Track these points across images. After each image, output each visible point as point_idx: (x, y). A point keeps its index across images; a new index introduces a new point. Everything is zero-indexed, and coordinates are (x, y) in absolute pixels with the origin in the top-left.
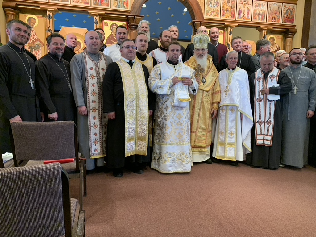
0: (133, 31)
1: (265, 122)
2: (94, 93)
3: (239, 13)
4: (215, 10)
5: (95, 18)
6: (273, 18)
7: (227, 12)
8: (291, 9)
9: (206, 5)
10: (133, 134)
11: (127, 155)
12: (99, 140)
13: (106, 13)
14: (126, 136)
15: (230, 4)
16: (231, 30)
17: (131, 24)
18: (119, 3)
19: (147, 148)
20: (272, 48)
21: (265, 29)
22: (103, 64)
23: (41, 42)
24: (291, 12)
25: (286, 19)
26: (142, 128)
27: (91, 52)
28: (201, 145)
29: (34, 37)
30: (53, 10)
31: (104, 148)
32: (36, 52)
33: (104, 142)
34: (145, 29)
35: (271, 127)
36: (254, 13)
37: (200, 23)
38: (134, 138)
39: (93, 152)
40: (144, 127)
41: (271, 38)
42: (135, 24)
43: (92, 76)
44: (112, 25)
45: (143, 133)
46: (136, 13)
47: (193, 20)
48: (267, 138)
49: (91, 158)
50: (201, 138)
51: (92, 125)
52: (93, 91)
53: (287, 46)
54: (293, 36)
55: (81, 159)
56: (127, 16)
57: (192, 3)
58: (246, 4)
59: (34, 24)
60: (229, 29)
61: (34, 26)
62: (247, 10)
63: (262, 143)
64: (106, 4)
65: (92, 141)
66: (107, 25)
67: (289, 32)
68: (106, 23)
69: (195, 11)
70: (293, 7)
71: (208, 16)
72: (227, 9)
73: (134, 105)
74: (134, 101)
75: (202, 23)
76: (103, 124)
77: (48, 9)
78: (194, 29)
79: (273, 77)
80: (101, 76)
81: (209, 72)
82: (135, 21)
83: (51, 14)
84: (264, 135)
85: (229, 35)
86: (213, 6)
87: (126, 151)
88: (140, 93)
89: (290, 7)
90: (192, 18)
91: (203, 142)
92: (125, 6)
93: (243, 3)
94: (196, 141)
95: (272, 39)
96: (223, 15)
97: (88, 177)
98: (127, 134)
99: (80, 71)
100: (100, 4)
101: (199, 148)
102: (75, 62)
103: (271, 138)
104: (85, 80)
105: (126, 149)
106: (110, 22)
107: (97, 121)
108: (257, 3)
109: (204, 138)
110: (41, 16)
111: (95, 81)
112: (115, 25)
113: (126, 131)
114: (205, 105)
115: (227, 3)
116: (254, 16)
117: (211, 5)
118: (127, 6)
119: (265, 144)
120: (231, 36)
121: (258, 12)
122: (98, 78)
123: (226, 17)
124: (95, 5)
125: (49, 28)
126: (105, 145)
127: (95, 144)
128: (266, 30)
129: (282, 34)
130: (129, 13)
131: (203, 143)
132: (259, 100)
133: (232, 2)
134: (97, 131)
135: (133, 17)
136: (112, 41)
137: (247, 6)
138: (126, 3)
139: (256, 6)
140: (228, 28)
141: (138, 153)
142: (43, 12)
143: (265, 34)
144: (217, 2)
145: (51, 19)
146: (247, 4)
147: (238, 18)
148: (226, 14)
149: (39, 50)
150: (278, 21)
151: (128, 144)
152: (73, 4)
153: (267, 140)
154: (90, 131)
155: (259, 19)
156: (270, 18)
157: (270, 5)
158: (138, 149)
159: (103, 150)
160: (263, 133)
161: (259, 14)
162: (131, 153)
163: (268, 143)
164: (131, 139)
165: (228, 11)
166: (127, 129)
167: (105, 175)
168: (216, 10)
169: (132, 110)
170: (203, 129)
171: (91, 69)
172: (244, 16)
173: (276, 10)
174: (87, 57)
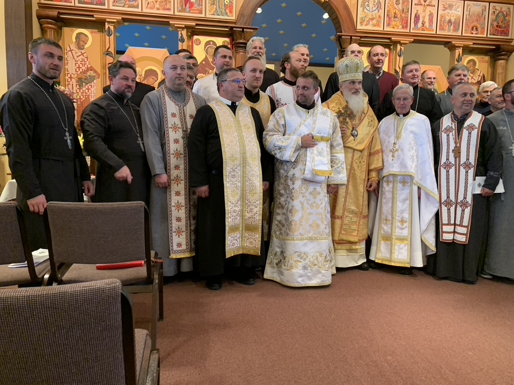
0: (241, 53)
1: (457, 203)
2: (177, 155)
3: (415, 21)
4: (375, 16)
5: (180, 32)
6: (473, 28)
7: (395, 19)
8: (505, 13)
9: (360, 9)
10: (238, 220)
11: (228, 256)
12: (184, 229)
13: (197, 25)
14: (227, 224)
15: (400, 6)
16: (403, 48)
17: (237, 41)
18: (218, 8)
19: (260, 243)
20: (472, 78)
21: (459, 47)
22: (191, 109)
23: (95, 72)
24: (505, 17)
25: (496, 29)
26: (252, 212)
27: (173, 89)
28: (350, 239)
29: (85, 64)
30: (116, 21)
31: (192, 242)
32: (88, 87)
33: (192, 232)
34: (258, 50)
35: (468, 211)
36: (441, 21)
37: (350, 37)
38: (239, 227)
39: (175, 248)
40: (255, 210)
41: (469, 62)
42: (244, 41)
43: (175, 128)
44: (208, 43)
45: (253, 219)
46: (245, 24)
47: (338, 34)
48: (459, 229)
49: (171, 257)
50: (350, 227)
51: (173, 204)
52: (177, 150)
53: (498, 75)
54: (509, 57)
55: (156, 262)
56: (232, 28)
57: (337, 6)
58: (428, 5)
59: (86, 44)
60: (399, 47)
61: (85, 47)
62: (429, 16)
63: (452, 238)
64: (198, 10)
65: (174, 230)
66: (199, 43)
67: (501, 50)
68: (197, 41)
69: (341, 17)
70: (509, 8)
71: (364, 26)
72: (395, 13)
73: (239, 173)
74: (239, 168)
75: (353, 37)
76: (192, 204)
77: (107, 20)
78: (340, 48)
79: (471, 127)
80: (189, 126)
81: (363, 119)
82: (244, 37)
83: (112, 28)
84: (455, 224)
85: (398, 57)
86: (371, 10)
87: (226, 248)
88: (248, 155)
89: (503, 10)
90: (336, 29)
91: (353, 234)
92: (228, 12)
93: (421, 5)
94: (342, 232)
95: (471, 63)
96: (388, 25)
97: (166, 289)
98: (229, 221)
99: (156, 119)
100: (188, 10)
101: (348, 244)
102: (148, 104)
103: (467, 231)
104: (163, 134)
105: (226, 245)
106: (204, 39)
107: (182, 199)
108: (446, 4)
109: (354, 227)
110: (97, 30)
111: (179, 135)
112: (211, 43)
113: (227, 216)
114: (357, 173)
115: (395, 5)
116: (441, 25)
117: (368, 8)
118: (231, 12)
119: (457, 241)
120: (402, 58)
121: (448, 18)
122: (183, 131)
123: (394, 28)
124: (180, 11)
125: (109, 50)
126: (193, 237)
127: (179, 236)
128: (461, 48)
129: (489, 54)
130: (235, 23)
131: (354, 236)
132: (448, 166)
133: (403, 3)
134: (182, 213)
135: (241, 30)
136: (207, 69)
137: (429, 8)
138: (229, 8)
139: (445, 9)
140: (397, 45)
141: (245, 252)
142: (99, 25)
143: (459, 54)
144: (379, 3)
145: (111, 35)
146: (430, 5)
147: (413, 29)
148: (394, 23)
149: (92, 84)
150: (482, 33)
151: (229, 238)
152: (146, 11)
153: (461, 234)
154: (171, 214)
155: (449, 31)
156: (468, 28)
157: (469, 7)
158: (246, 245)
159: (191, 245)
160: (452, 222)
161: (450, 21)
162: (234, 252)
163: (462, 239)
164: (234, 229)
165: (396, 17)
166: (229, 213)
167: (194, 286)
168: (377, 16)
169: (236, 182)
170: (353, 212)
171: (174, 115)
172: (423, 26)
173: (478, 15)
174: (167, 98)
